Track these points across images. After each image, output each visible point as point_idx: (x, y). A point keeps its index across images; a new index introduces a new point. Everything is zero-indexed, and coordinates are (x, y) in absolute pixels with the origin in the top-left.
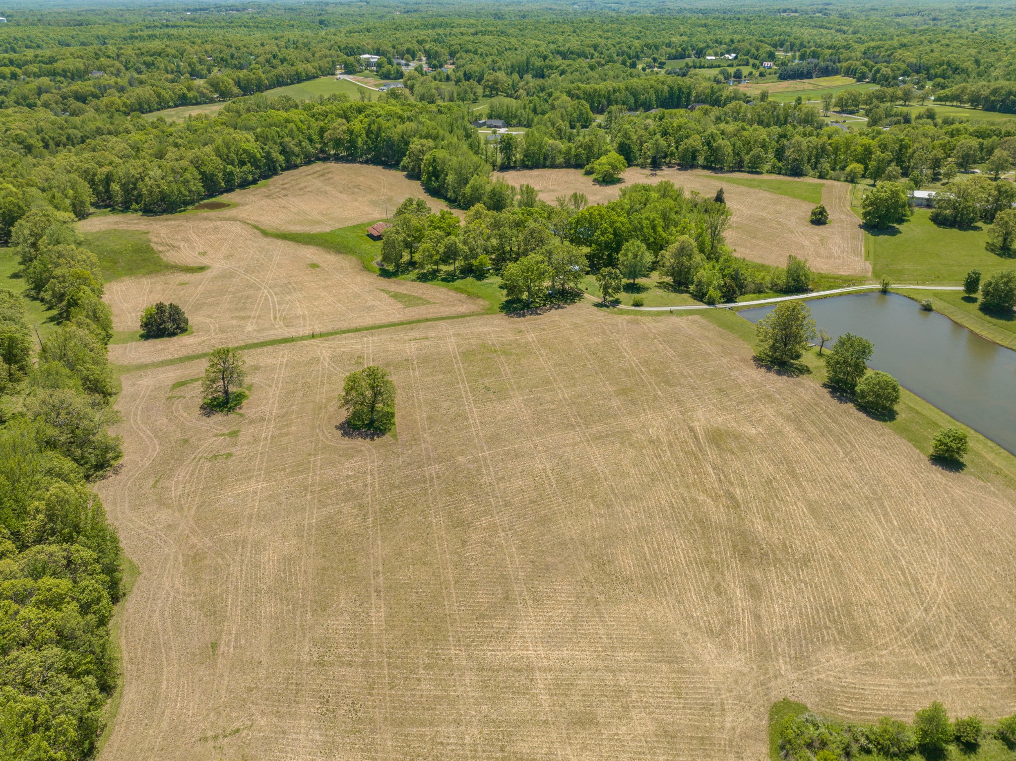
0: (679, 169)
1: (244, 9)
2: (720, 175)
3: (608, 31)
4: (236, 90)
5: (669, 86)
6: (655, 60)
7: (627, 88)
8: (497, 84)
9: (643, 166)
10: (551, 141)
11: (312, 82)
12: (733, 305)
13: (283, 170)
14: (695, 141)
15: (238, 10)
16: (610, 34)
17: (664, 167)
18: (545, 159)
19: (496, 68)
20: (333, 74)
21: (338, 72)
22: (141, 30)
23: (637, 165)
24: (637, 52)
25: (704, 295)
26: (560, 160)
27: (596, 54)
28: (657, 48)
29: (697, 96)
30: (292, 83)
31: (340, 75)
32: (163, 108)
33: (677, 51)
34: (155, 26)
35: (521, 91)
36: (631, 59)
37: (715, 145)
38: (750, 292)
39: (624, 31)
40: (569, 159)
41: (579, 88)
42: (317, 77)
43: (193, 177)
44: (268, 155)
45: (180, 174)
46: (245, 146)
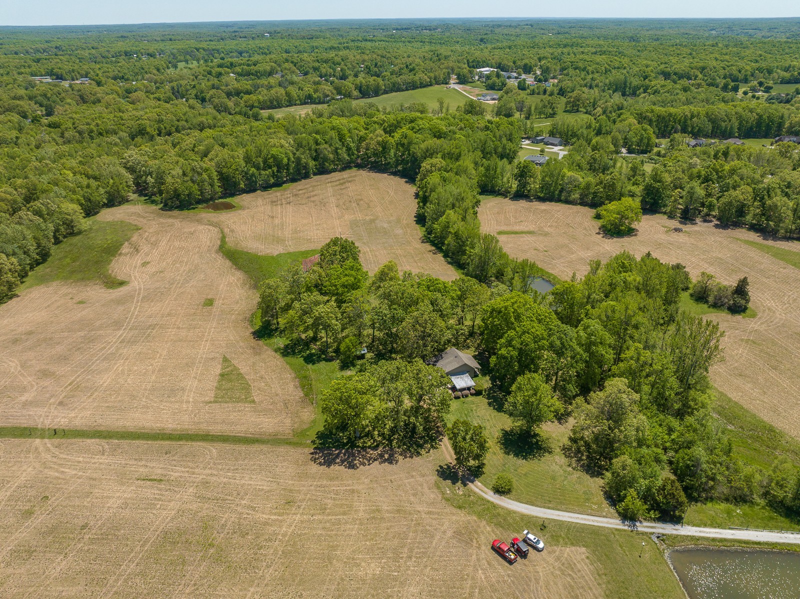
0: (716, 226)
1: (434, 29)
2: (770, 243)
3: (726, 54)
4: (356, 93)
5: (757, 114)
6: (761, 84)
7: (707, 113)
8: (578, 100)
9: (671, 216)
10: (569, 174)
11: (425, 89)
12: (669, 529)
13: (315, 174)
14: (742, 193)
15: (430, 30)
16: (727, 57)
17: (698, 220)
18: (561, 191)
19: (594, 85)
20: (447, 83)
21: (452, 81)
22: (347, 43)
23: (665, 213)
24: (746, 76)
25: (621, 499)
26: (576, 196)
27: (700, 76)
28: (770, 72)
29: (791, 127)
30: (407, 90)
31: (453, 85)
32: (290, 105)
33: (792, 75)
34: (358, 40)
35: (599, 109)
36: (733, 82)
37: (769, 202)
38: (719, 498)
39: (743, 54)
40: (586, 195)
41: (652, 111)
42: (431, 85)
43: (210, 177)
44: (298, 160)
45: (200, 174)
46: (274, 151)
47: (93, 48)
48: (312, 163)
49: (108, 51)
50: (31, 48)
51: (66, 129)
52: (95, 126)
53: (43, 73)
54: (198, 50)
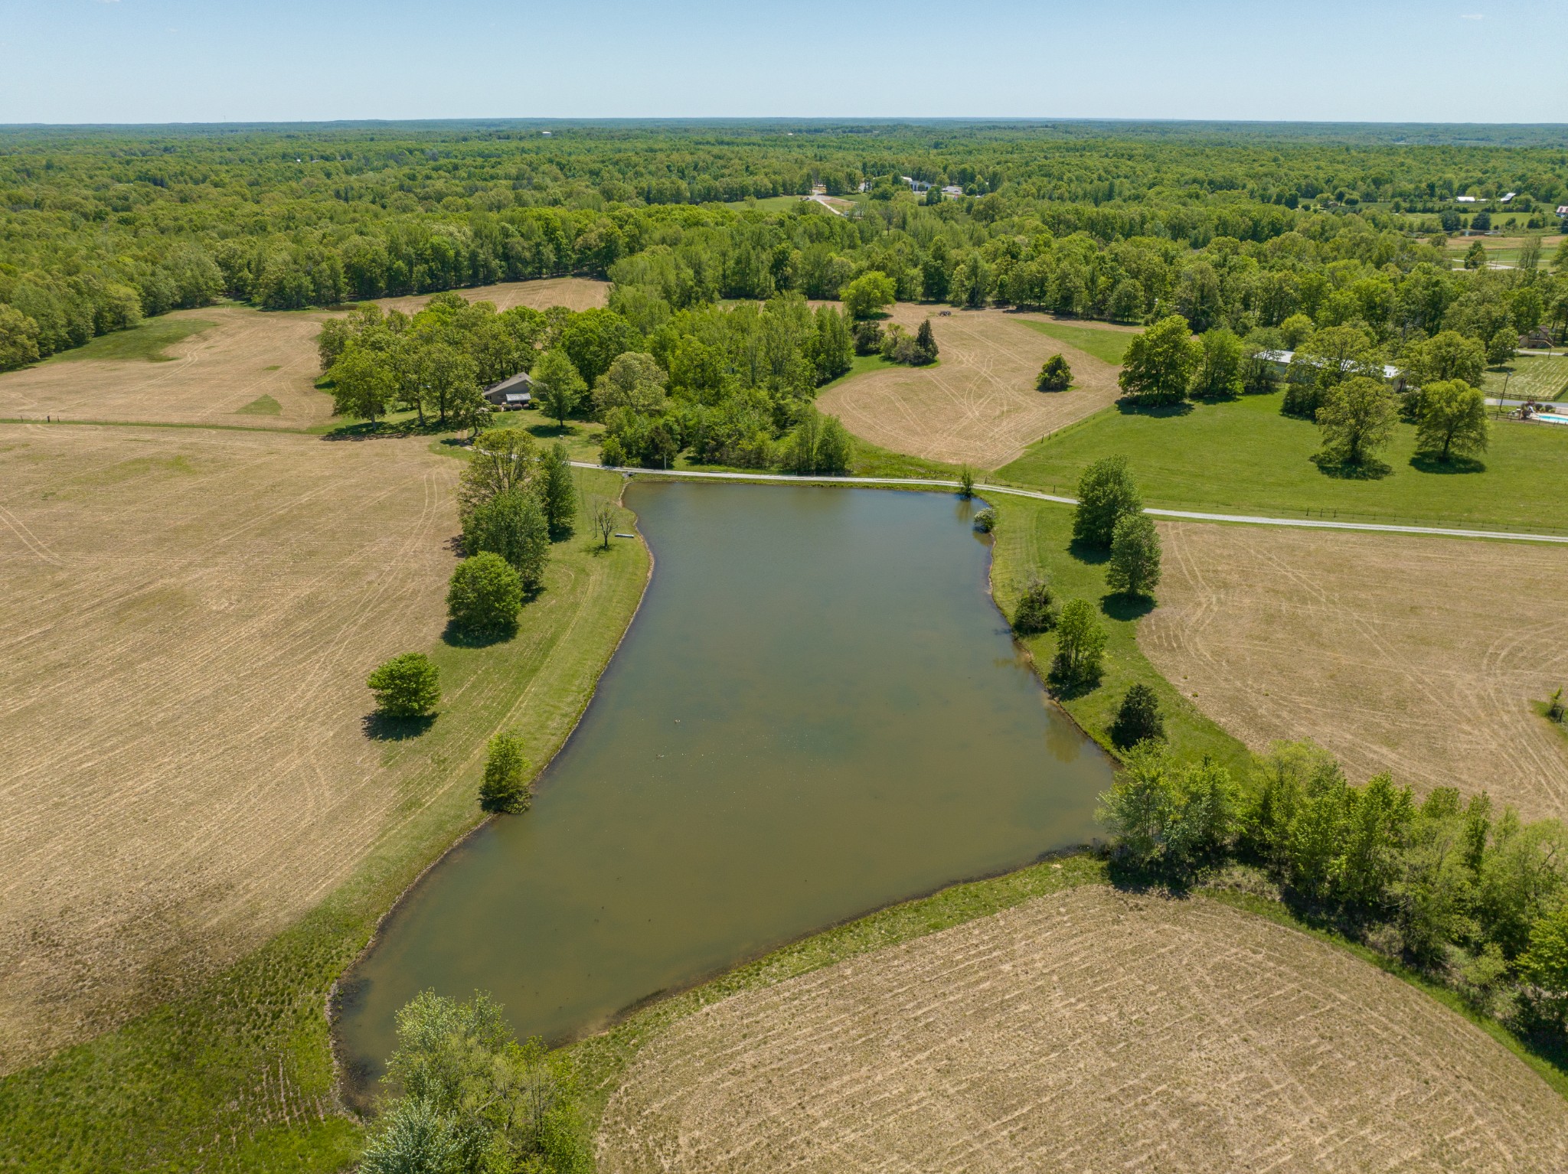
20: (806, 194)
21: (815, 191)
31: (815, 196)
43: (332, 269)
44: (473, 256)
45: (317, 263)
46: (435, 240)
47: (229, 150)
48: (495, 263)
49: (254, 154)
50: (121, 150)
51: (143, 225)
52: (187, 222)
53: (132, 178)
54: (411, 152)
